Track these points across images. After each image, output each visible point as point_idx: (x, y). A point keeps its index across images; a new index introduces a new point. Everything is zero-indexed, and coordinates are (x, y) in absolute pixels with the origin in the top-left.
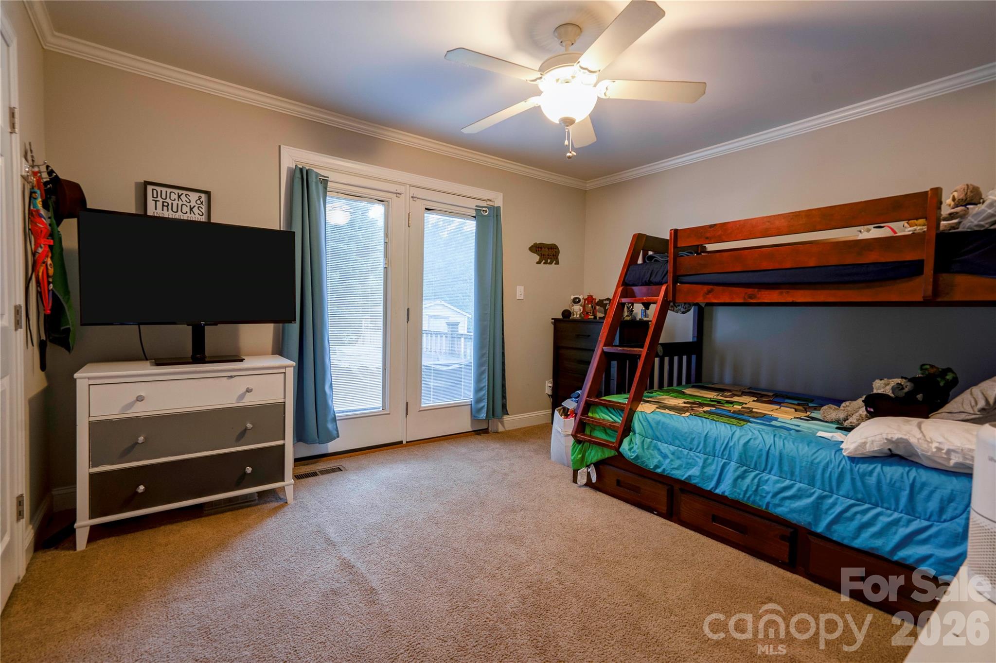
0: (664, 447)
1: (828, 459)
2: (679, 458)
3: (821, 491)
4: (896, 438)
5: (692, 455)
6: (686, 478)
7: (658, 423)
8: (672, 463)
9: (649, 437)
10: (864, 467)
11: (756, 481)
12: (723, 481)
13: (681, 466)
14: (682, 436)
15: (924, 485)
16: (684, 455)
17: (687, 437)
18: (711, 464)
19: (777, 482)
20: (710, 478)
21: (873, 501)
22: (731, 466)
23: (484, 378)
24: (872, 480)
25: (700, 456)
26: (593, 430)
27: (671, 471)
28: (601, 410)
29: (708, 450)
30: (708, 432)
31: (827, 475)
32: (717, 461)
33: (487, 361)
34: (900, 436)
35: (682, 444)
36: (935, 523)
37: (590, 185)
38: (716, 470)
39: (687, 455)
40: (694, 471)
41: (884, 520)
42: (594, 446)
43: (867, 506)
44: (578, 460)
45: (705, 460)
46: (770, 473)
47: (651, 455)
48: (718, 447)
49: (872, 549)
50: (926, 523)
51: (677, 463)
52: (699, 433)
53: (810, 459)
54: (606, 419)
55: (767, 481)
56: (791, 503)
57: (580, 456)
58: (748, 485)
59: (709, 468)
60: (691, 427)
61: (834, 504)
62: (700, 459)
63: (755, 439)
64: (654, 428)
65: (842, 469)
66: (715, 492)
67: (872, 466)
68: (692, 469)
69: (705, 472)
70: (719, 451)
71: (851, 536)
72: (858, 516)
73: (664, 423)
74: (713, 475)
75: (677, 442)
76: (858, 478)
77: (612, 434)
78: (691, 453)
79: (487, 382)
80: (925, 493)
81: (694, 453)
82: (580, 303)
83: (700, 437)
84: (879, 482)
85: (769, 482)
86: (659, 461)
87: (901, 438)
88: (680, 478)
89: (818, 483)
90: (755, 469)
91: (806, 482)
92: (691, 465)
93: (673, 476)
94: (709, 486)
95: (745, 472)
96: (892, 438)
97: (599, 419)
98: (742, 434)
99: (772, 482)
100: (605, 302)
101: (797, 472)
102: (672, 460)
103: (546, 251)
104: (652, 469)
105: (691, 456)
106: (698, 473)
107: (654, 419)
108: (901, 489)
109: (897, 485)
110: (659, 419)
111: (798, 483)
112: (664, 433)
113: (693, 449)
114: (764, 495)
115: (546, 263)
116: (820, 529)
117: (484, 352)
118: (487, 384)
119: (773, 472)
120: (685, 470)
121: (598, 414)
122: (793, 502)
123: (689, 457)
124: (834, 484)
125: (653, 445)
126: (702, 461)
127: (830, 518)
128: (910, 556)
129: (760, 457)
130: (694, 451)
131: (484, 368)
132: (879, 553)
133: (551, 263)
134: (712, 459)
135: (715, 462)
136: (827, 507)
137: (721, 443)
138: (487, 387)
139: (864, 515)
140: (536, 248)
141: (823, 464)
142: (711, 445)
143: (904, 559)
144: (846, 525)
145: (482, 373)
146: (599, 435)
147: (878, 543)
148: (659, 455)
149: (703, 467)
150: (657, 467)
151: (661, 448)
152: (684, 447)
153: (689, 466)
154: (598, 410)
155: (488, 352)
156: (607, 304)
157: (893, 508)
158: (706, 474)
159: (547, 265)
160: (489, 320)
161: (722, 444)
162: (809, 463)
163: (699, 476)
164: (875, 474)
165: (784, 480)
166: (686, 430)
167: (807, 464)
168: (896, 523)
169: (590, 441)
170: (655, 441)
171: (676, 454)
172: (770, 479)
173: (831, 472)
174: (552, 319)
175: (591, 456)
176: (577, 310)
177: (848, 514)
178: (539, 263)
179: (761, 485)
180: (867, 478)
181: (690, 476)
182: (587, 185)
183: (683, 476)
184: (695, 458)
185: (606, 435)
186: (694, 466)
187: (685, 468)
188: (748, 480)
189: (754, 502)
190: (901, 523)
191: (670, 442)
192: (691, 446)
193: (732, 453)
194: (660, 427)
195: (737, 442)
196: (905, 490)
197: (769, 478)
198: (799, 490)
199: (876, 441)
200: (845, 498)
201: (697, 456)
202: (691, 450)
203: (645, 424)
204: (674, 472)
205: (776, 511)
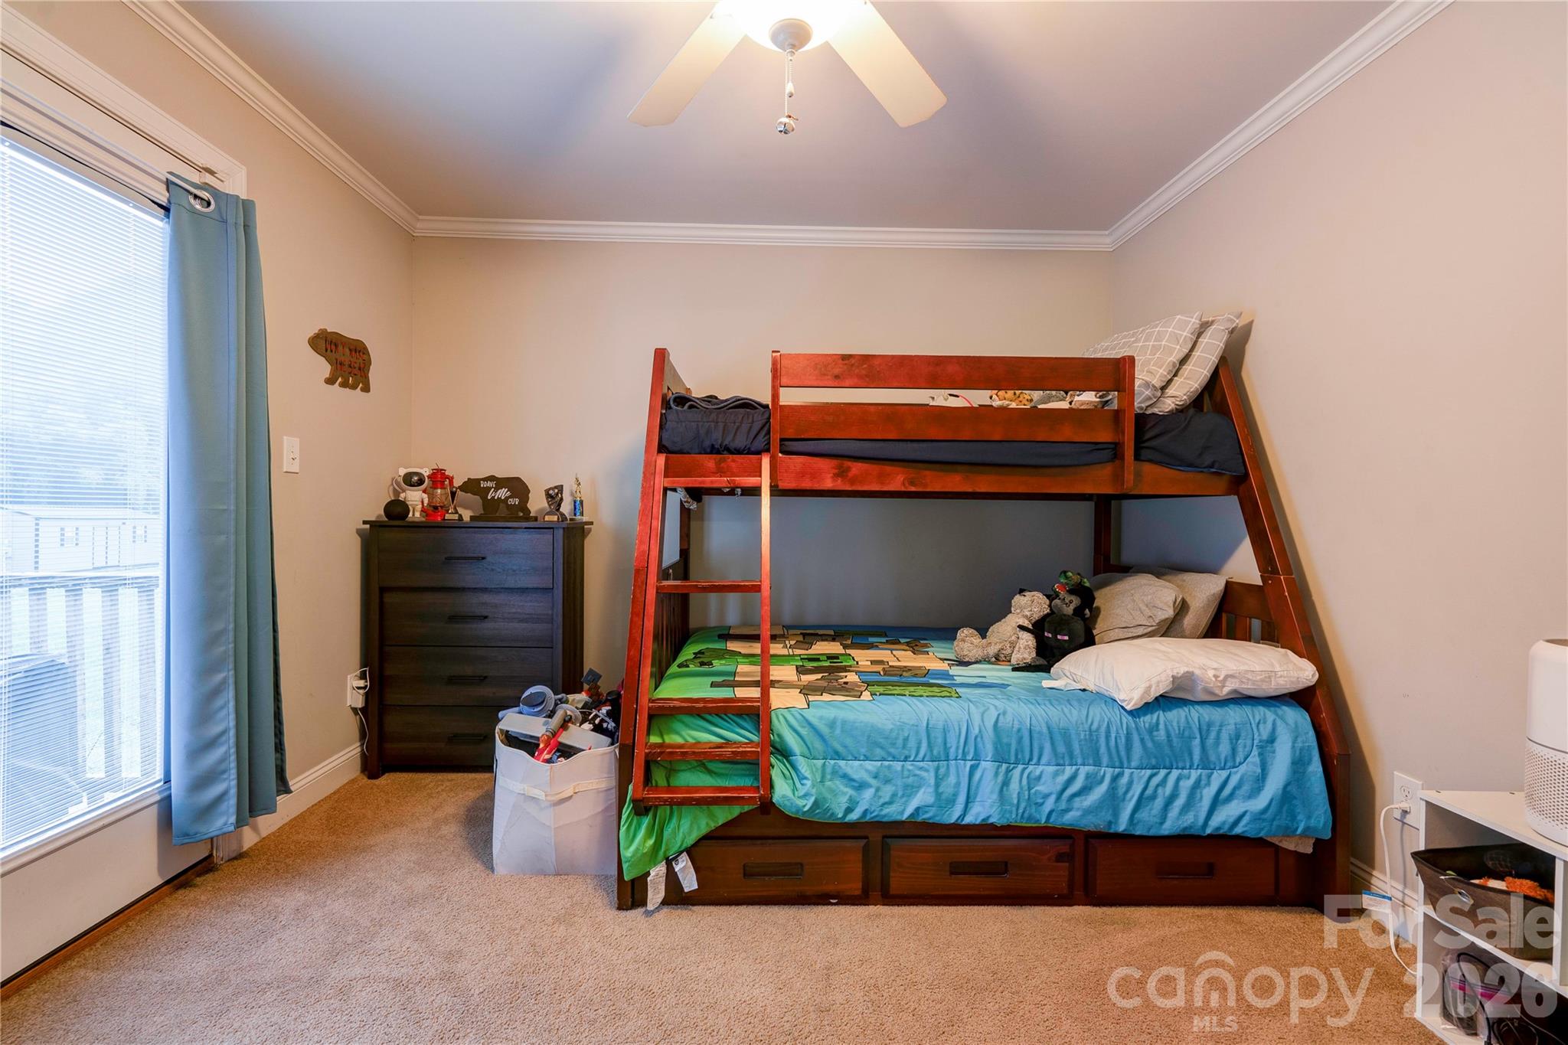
0: (853, 768)
1: (1106, 720)
2: (887, 781)
3: (1111, 770)
4: (1182, 672)
5: (911, 768)
6: (912, 815)
7: (832, 725)
8: (880, 793)
9: (818, 757)
10: (1147, 720)
11: (1025, 781)
12: (975, 798)
13: (894, 795)
14: (887, 738)
15: (1210, 725)
16: (896, 772)
17: (896, 739)
18: (947, 774)
19: (1056, 774)
20: (952, 801)
21: (1168, 764)
22: (984, 770)
23: (222, 708)
24: (1161, 735)
25: (926, 766)
26: (671, 772)
27: (882, 810)
28: (683, 722)
29: (935, 752)
30: (928, 720)
31: (1112, 743)
32: (957, 767)
33: (231, 653)
34: (1186, 669)
35: (889, 754)
36: (1233, 770)
37: (429, 226)
38: (958, 784)
39: (903, 771)
40: (922, 797)
41: (1186, 785)
42: (684, 808)
43: (1163, 772)
44: (646, 853)
45: (937, 769)
46: (1038, 763)
47: (831, 790)
48: (952, 742)
49: (1185, 829)
50: (1224, 774)
51: (887, 791)
52: (913, 725)
53: (1086, 727)
54: (705, 741)
55: (1039, 778)
56: (1081, 802)
57: (651, 842)
58: (1019, 793)
59: (944, 784)
60: (897, 718)
61: (1130, 783)
62: (927, 771)
63: (1004, 713)
64: (827, 737)
65: (1127, 729)
66: (963, 823)
67: (1155, 716)
68: (916, 795)
69: (942, 793)
70: (958, 748)
71: (1158, 821)
72: (1160, 790)
73: (844, 722)
74: (955, 795)
75: (879, 752)
76: (1147, 737)
77: (723, 771)
78: (908, 765)
79: (232, 716)
80: (1213, 735)
81: (912, 765)
82: (424, 486)
83: (917, 732)
84: (1168, 735)
85: (1043, 780)
86: (851, 799)
87: (1187, 672)
88: (899, 818)
89: (1105, 760)
90: (1017, 763)
91: (1091, 762)
92: (913, 787)
93: (885, 819)
94: (952, 816)
95: (1008, 771)
96: (1178, 673)
97: (681, 746)
98: (982, 709)
99: (1049, 778)
100: (483, 484)
101: (1077, 751)
102: (878, 790)
103: (345, 355)
104: (840, 818)
105: (909, 770)
106: (930, 799)
107: (821, 718)
108: (1191, 738)
109: (1186, 734)
110: (832, 716)
111: (1082, 767)
112: (849, 741)
113: (910, 757)
114: (1040, 801)
115: (344, 385)
116: (1122, 827)
117: (219, 626)
118: (232, 724)
119: (1044, 760)
120: (904, 799)
121: (678, 733)
122: (1084, 797)
123: (906, 773)
124: (1123, 753)
125: (829, 770)
126: (932, 774)
127: (1130, 806)
128: (1224, 823)
129: (1020, 740)
130: (913, 761)
131: (220, 677)
132: (1192, 832)
133: (354, 387)
134: (945, 767)
135: (953, 770)
136: (1124, 790)
137: (957, 734)
138: (232, 733)
139: (1165, 787)
140: (327, 343)
141: (1103, 729)
142: (940, 740)
143: (1218, 829)
144: (1148, 808)
145: (216, 692)
146: (691, 779)
147: (1188, 819)
148: (846, 786)
149: (937, 785)
150: (849, 810)
151: (849, 771)
152: (894, 757)
153: (910, 790)
154: (677, 725)
155: (232, 626)
156: (490, 488)
157: (1188, 767)
158: (944, 797)
159: (347, 390)
160: (233, 530)
161: (960, 735)
162: (1087, 733)
163: (934, 803)
164: (1162, 726)
165: (1063, 767)
166: (891, 726)
167: (1085, 735)
168: (1197, 785)
169: (671, 803)
170: (832, 762)
171: (881, 775)
172: (1045, 772)
173: (1116, 738)
174: (365, 522)
175: (681, 835)
176: (415, 498)
177: (1149, 792)
178: (330, 381)
179: (1032, 786)
180: (1155, 733)
181: (917, 809)
182: (419, 225)
183: (902, 812)
184: (918, 772)
185: (711, 776)
186: (919, 787)
187: (903, 796)
188: (1014, 786)
189: (1030, 818)
190: (1203, 783)
191: (865, 756)
192: (906, 752)
193: (980, 745)
194: (838, 731)
195: (982, 724)
196: (1196, 738)
197: (1042, 772)
198: (1088, 776)
199: (1162, 682)
200: (1139, 770)
201: (921, 768)
202: (906, 759)
203: (804, 732)
204: (885, 811)
205: (1064, 820)
